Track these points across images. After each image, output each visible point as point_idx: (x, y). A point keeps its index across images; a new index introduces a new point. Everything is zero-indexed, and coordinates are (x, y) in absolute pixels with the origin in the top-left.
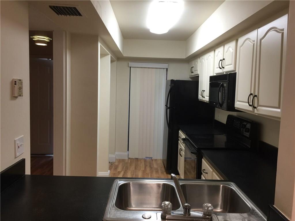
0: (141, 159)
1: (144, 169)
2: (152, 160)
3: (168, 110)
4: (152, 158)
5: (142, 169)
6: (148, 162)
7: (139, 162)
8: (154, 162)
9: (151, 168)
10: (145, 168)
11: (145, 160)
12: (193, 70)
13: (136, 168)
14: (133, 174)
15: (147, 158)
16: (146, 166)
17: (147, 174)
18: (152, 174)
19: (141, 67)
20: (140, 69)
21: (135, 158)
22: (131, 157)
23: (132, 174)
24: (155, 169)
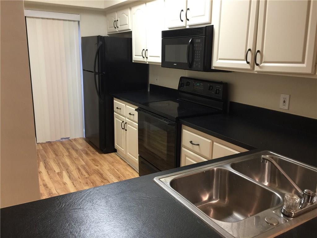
0: (55, 142)
1: (68, 154)
2: (71, 141)
3: (97, 76)
4: (68, 138)
5: (65, 154)
6: (68, 143)
7: (55, 146)
8: (74, 142)
9: (76, 151)
10: (69, 152)
11: (61, 141)
12: (119, 24)
13: (56, 155)
14: (59, 163)
15: (62, 139)
16: (68, 150)
17: (76, 158)
18: (83, 157)
19: (42, 18)
20: (41, 20)
21: (46, 142)
22: (40, 142)
23: (57, 164)
24: (82, 151)
